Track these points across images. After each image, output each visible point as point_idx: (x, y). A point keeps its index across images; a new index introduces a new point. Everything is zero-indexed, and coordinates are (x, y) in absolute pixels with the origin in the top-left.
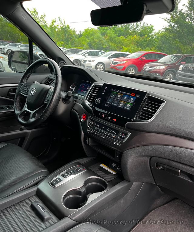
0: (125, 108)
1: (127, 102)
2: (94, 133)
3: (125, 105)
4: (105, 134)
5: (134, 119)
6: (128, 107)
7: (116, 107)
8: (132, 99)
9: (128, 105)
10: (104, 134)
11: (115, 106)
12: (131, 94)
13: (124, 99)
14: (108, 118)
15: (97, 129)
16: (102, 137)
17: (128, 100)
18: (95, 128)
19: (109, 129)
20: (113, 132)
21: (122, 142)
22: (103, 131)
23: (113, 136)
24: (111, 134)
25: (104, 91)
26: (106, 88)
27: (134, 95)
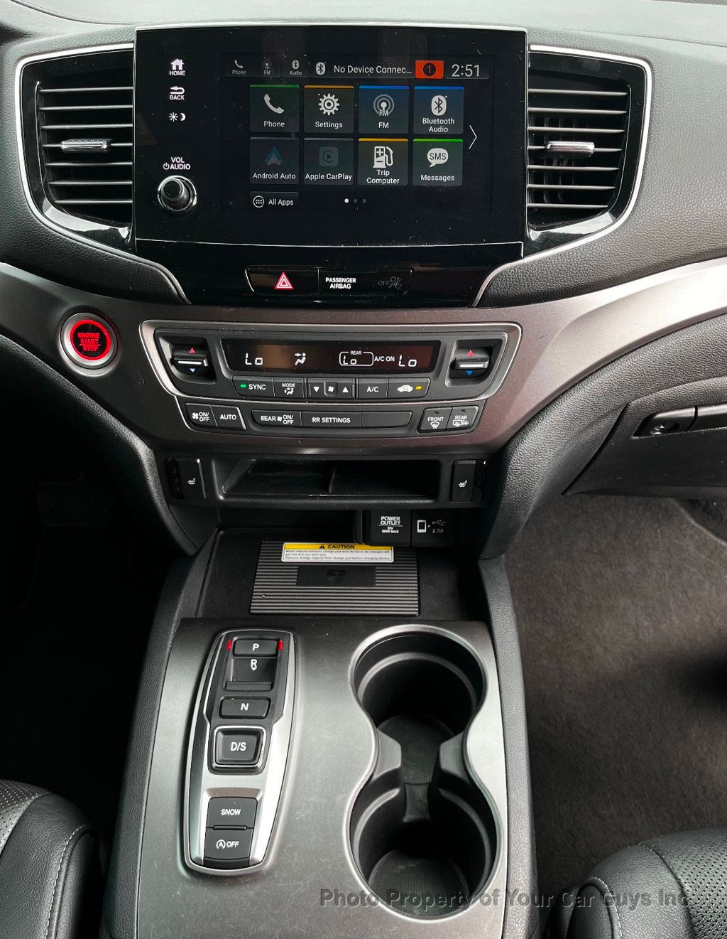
0: (424, 178)
1: (411, 136)
2: (252, 417)
3: (410, 159)
4: (346, 399)
5: (527, 240)
6: (439, 170)
7: (355, 190)
8: (439, 104)
9: (437, 156)
10: (338, 397)
11: (341, 189)
12: (411, 67)
13: (384, 119)
14: (332, 286)
15: (260, 387)
16: (325, 420)
17: (412, 119)
18: (243, 386)
19: (353, 353)
20: (388, 359)
21: (482, 397)
22: (324, 381)
23: (410, 389)
24: (393, 381)
25: (177, 93)
26: (177, 67)
27: (439, 74)
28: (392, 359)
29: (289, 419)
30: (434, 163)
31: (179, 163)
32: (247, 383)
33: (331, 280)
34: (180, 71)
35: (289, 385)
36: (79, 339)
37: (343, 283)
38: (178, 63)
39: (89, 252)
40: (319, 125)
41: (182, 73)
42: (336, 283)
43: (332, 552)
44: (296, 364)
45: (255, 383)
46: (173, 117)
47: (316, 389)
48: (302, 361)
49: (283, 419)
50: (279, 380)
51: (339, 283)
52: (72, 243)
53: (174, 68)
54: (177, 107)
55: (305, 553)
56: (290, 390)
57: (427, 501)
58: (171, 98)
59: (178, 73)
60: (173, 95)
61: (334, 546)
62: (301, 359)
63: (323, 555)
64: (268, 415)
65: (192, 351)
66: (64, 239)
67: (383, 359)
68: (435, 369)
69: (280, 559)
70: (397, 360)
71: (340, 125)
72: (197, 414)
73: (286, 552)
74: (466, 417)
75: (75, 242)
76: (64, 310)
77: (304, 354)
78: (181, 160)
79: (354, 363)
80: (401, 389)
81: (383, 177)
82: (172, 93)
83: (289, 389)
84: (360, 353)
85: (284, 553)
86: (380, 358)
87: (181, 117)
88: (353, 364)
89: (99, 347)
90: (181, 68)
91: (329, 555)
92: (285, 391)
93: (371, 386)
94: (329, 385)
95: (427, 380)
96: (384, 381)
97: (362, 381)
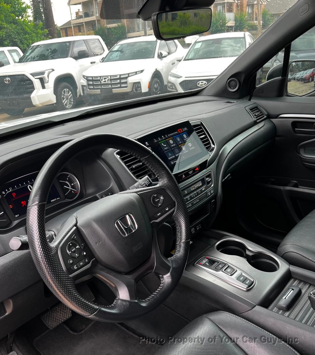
8: (185, 136)
12: (178, 131)
13: (180, 141)
16: (196, 202)
17: (183, 140)
21: (212, 186)
22: (192, 194)
23: (204, 189)
24: (201, 189)
25: (150, 148)
27: (182, 131)
28: (198, 185)
29: (190, 205)
30: (190, 146)
35: (188, 198)
38: (146, 143)
40: (172, 146)
41: (148, 144)
47: (192, 196)
50: (186, 198)
64: (188, 206)
68: (205, 183)
71: (175, 145)
74: (212, 190)
77: (186, 191)
81: (185, 151)
93: (199, 191)
94: (193, 194)
95: (205, 186)
96: (200, 189)
97: (197, 191)
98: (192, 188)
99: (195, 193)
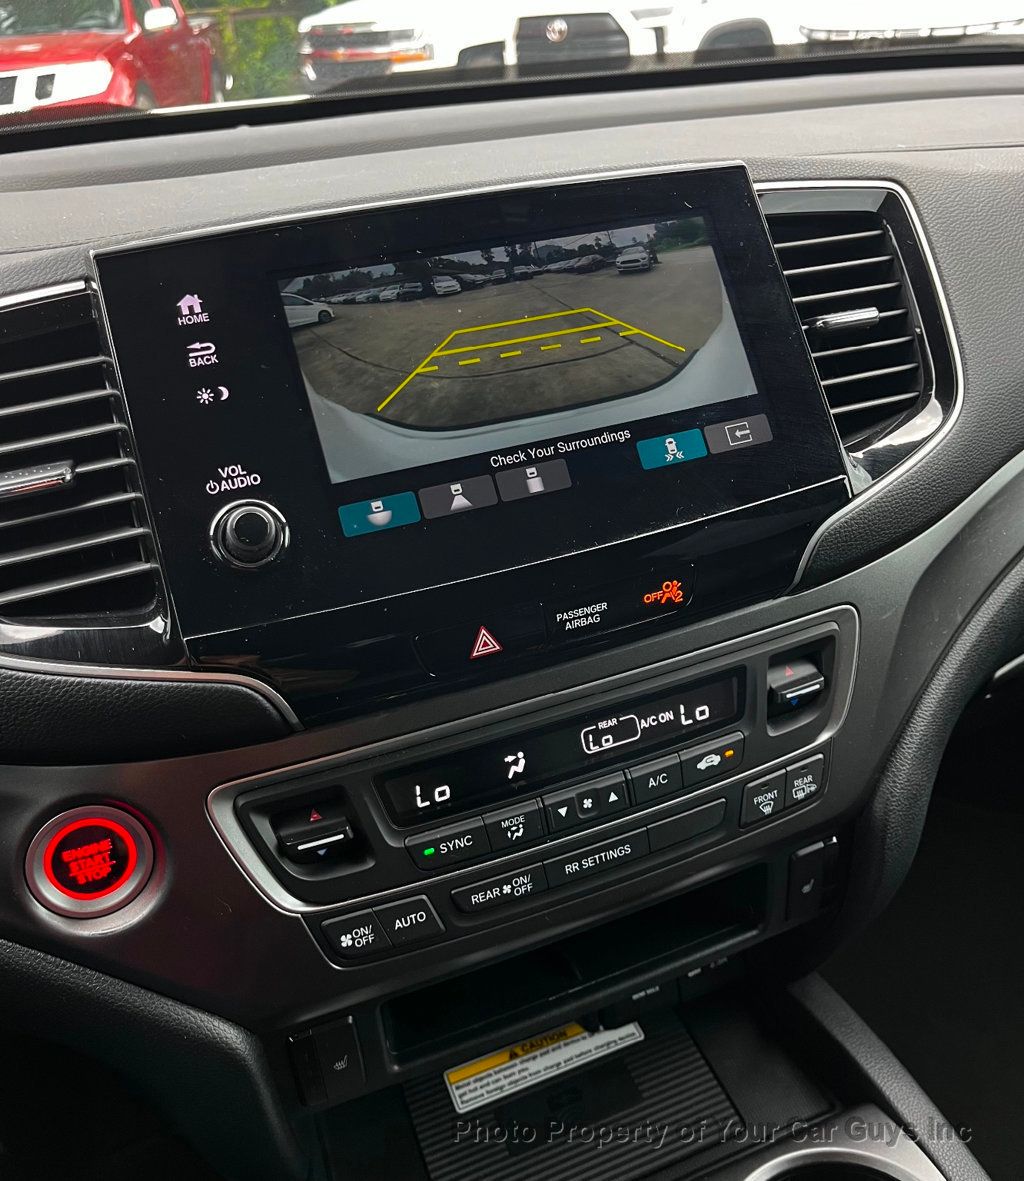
2: (455, 904)
4: (617, 811)
10: (602, 812)
14: (568, 626)
15: (462, 843)
16: (588, 863)
18: (429, 851)
19: (602, 725)
20: (663, 718)
21: (824, 737)
22: (571, 794)
23: (716, 759)
24: (686, 755)
25: (203, 354)
26: (191, 308)
28: (668, 716)
29: (523, 885)
31: (235, 476)
32: (435, 844)
33: (565, 617)
34: (197, 314)
35: (515, 821)
36: (66, 865)
37: (587, 616)
38: (189, 303)
39: (87, 691)
41: (203, 317)
42: (574, 619)
43: (534, 1058)
44: (510, 776)
45: (450, 838)
46: (205, 396)
47: (563, 811)
48: (520, 768)
49: (513, 888)
50: (491, 818)
51: (579, 618)
52: (44, 681)
53: (186, 311)
54: (208, 377)
55: (490, 1080)
56: (518, 830)
57: (749, 935)
58: (192, 363)
59: (195, 319)
60: (196, 358)
61: (532, 1046)
62: (517, 765)
63: (523, 1070)
64: (484, 889)
65: (315, 817)
66: (24, 678)
67: (654, 720)
68: (747, 713)
69: (454, 1110)
70: (677, 715)
72: (349, 936)
73: (457, 1093)
74: (810, 778)
75: (49, 678)
76: (27, 817)
77: (521, 755)
78: (239, 469)
79: (608, 743)
80: (702, 766)
82: (191, 355)
83: (514, 828)
84: (615, 721)
85: (455, 1094)
86: (650, 720)
87: (220, 394)
88: (607, 746)
89: (113, 866)
90: (198, 309)
91: (533, 1066)
92: (509, 834)
93: (654, 775)
94: (582, 797)
95: (739, 736)
96: (671, 760)
97: (637, 772)
98: (598, 735)
99: (608, 790)
